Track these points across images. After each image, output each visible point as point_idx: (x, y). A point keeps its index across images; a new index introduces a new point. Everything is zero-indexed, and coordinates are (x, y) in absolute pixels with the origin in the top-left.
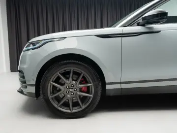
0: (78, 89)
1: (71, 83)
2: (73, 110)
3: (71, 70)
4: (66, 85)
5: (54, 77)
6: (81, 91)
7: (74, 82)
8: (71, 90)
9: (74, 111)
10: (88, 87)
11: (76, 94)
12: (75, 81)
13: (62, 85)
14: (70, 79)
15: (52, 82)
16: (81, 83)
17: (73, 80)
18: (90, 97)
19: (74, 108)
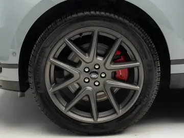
0: (109, 74)
1: (95, 61)
2: (97, 118)
3: (93, 32)
4: (83, 64)
5: (58, 49)
6: (115, 77)
7: (100, 59)
8: (94, 76)
9: (100, 120)
10: (131, 70)
11: (105, 84)
12: (103, 56)
13: (75, 65)
14: (93, 52)
15: (54, 58)
16: (115, 61)
17: (98, 55)
18: (135, 91)
19: (101, 114)
